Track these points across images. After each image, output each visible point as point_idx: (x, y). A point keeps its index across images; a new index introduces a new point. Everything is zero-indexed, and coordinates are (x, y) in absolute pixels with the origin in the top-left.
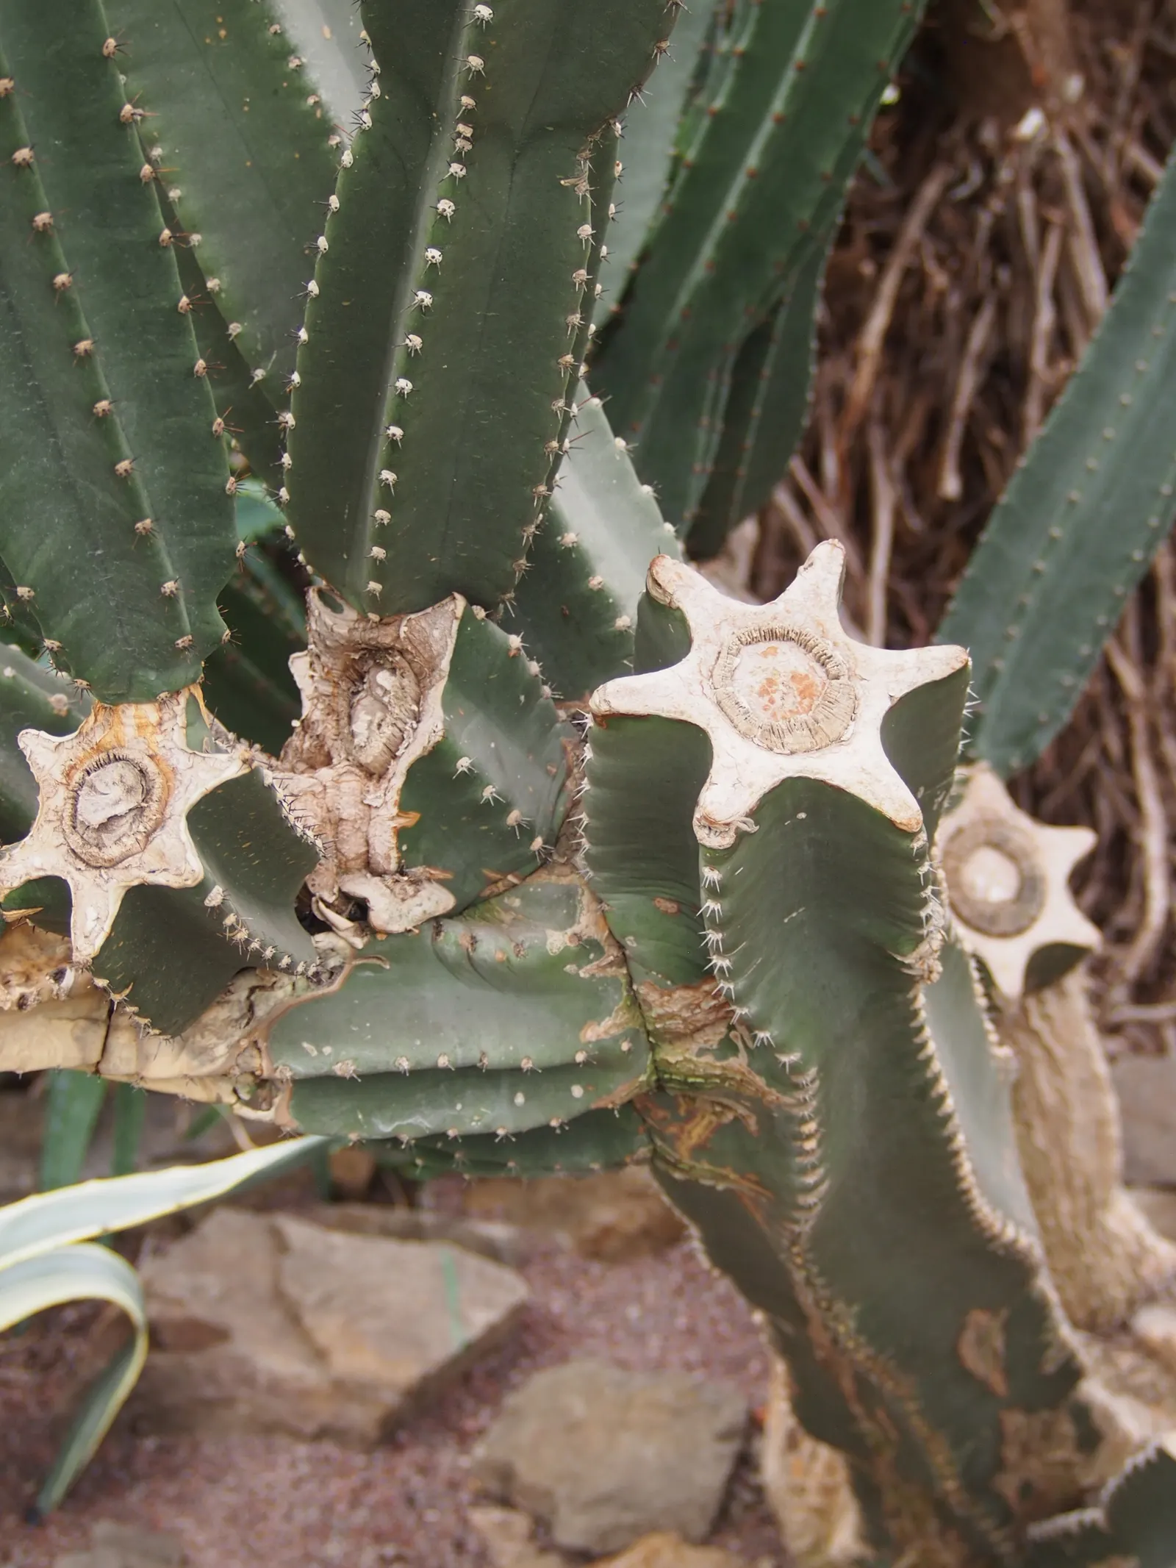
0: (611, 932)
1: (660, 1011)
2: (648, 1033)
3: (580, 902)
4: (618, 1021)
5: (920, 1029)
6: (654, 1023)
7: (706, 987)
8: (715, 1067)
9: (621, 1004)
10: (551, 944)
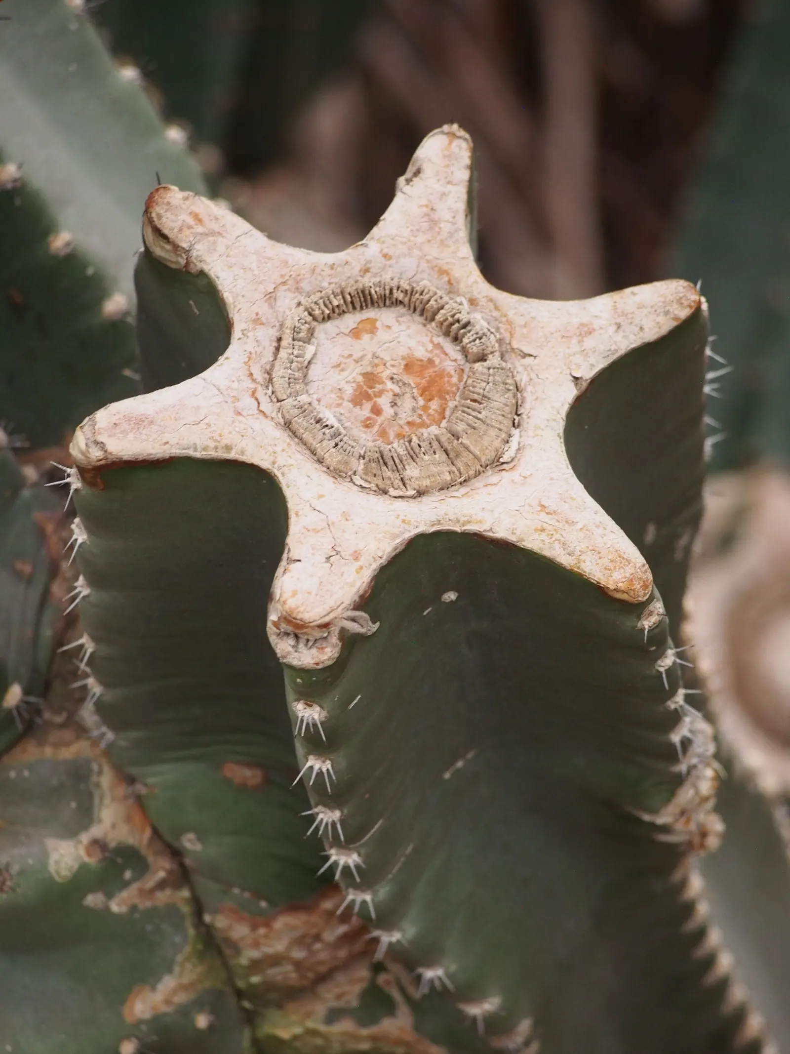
0: (156, 832)
1: (255, 954)
2: (240, 994)
3: (98, 785)
4: (186, 980)
5: (701, 934)
6: (248, 975)
7: (327, 905)
8: (357, 1038)
9: (188, 949)
10: (57, 862)
